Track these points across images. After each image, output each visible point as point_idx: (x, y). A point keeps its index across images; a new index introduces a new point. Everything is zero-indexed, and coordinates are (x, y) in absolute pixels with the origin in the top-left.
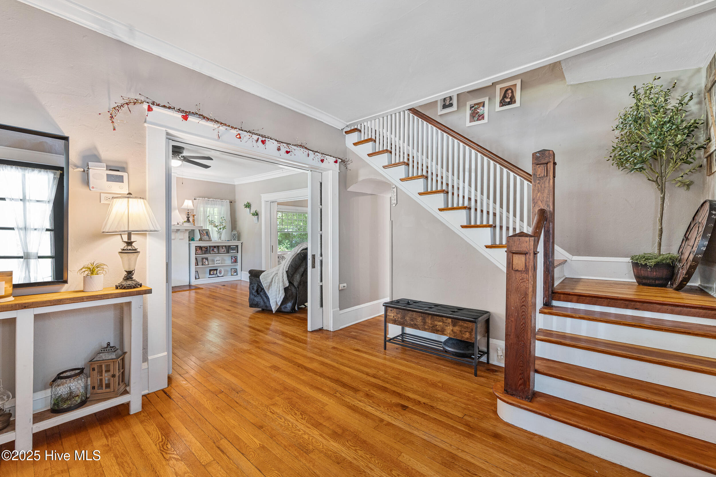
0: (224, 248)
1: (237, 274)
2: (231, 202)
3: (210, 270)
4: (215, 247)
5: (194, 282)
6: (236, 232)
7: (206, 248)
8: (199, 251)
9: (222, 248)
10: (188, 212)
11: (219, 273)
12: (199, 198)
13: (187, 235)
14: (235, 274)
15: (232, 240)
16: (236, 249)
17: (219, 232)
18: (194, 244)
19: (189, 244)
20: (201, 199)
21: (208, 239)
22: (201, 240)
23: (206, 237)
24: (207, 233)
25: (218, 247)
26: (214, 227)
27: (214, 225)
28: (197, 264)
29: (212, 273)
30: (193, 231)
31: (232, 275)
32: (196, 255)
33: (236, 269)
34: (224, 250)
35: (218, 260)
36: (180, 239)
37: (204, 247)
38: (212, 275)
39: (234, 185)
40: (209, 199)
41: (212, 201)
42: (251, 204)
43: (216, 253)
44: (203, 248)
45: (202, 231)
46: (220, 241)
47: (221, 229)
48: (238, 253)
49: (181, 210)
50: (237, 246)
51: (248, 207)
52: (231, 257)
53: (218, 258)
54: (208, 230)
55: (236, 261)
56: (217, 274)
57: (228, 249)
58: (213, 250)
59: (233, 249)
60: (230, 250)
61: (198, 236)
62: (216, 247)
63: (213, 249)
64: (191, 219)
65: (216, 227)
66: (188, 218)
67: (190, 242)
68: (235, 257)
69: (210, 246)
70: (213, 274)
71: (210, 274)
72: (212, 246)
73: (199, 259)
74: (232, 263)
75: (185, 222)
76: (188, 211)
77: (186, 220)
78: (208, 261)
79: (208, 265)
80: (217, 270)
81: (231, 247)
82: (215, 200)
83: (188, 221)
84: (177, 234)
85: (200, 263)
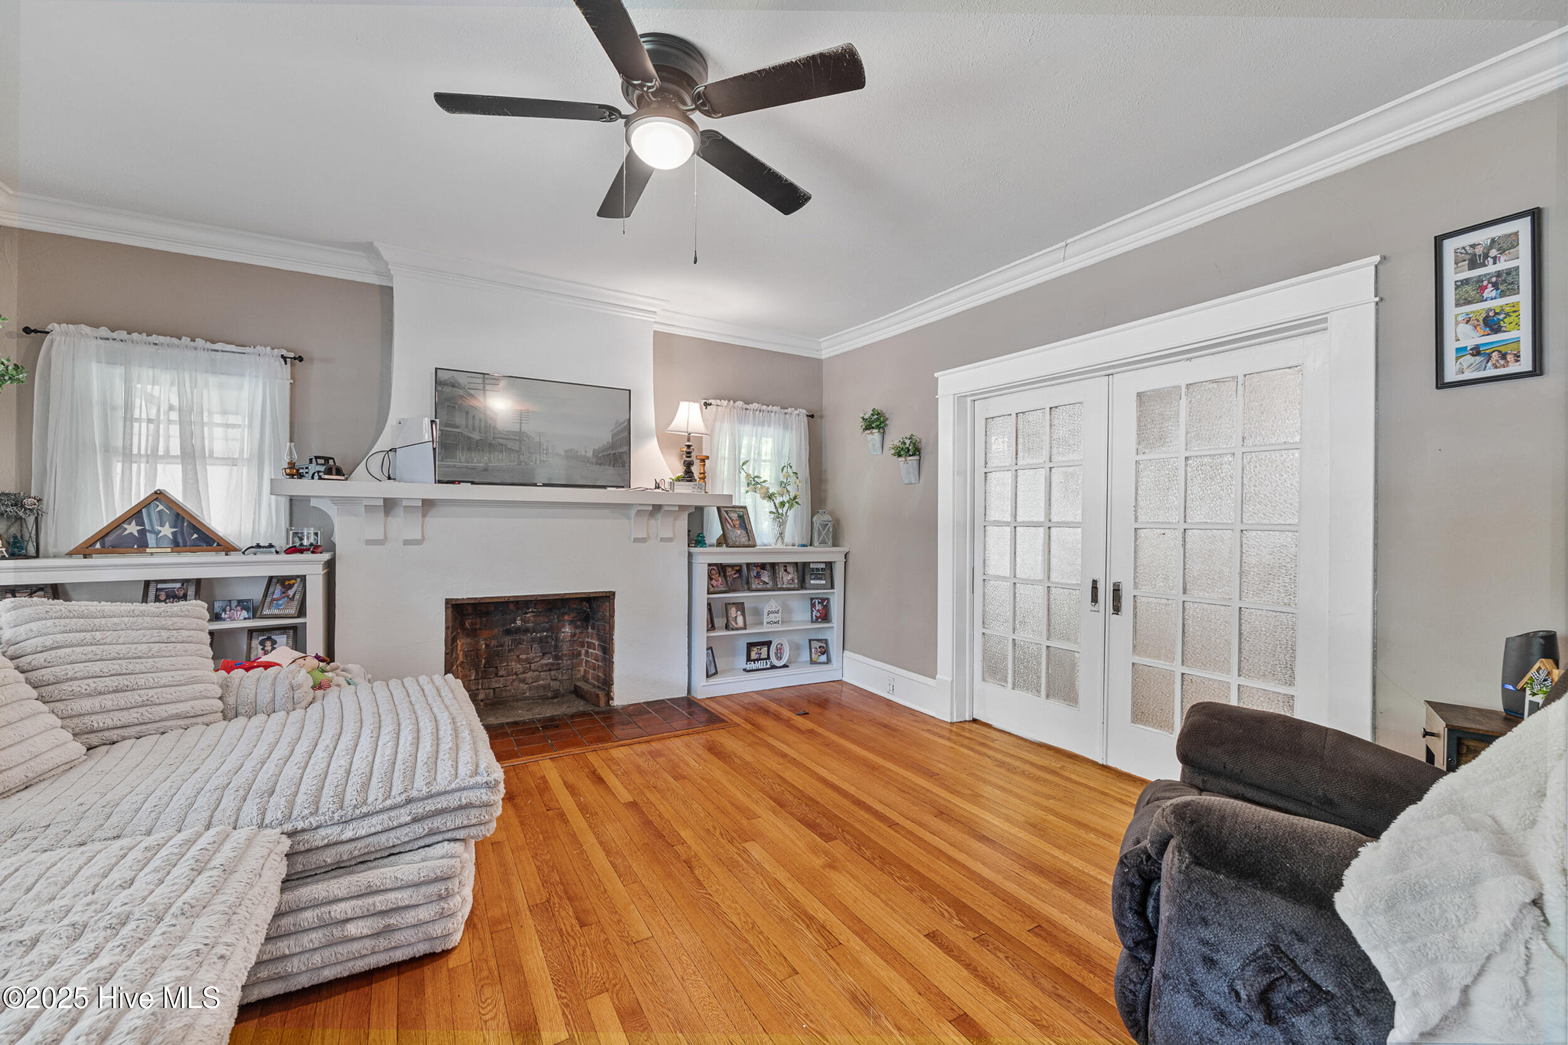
0: (790, 569)
1: (829, 661)
2: (812, 416)
3: (750, 646)
4: (763, 566)
5: (704, 689)
6: (827, 517)
7: (737, 568)
8: (719, 582)
9: (786, 571)
10: (689, 446)
11: (776, 654)
12: (718, 402)
13: (683, 524)
14: (823, 658)
15: (816, 543)
16: (828, 572)
17: (779, 517)
18: (705, 557)
19: (690, 555)
20: (725, 403)
21: (744, 540)
22: (723, 541)
23: (739, 532)
24: (743, 521)
25: (773, 566)
26: (764, 498)
27: (764, 490)
28: (711, 626)
29: (754, 656)
30: (700, 510)
31: (812, 662)
32: (708, 593)
33: (826, 641)
34: (789, 577)
35: (772, 612)
36: (662, 540)
37: (732, 566)
38: (754, 661)
39: (819, 362)
40: (747, 406)
41: (758, 412)
42: (887, 416)
43: (768, 586)
44: (729, 569)
45: (727, 512)
46: (779, 546)
47: (783, 504)
48: (832, 587)
49: (666, 441)
50: (830, 565)
51: (878, 427)
52: (812, 599)
53: (773, 605)
54: (745, 508)
55: (825, 617)
56: (768, 658)
57: (803, 571)
58: (758, 576)
59: (817, 574)
60: (807, 577)
61: (714, 530)
62: (768, 567)
63: (758, 573)
64: (696, 469)
65: (770, 497)
66: (688, 465)
67: (693, 550)
68: (823, 600)
69: (748, 565)
70: (758, 660)
71: (749, 659)
72: (756, 565)
73: (717, 609)
74: (812, 622)
75: (678, 479)
76: (689, 440)
77: (680, 471)
78: (743, 614)
79: (745, 628)
80: (768, 644)
81: (812, 566)
82: (764, 407)
83: (688, 476)
84: (652, 522)
85: (719, 622)
